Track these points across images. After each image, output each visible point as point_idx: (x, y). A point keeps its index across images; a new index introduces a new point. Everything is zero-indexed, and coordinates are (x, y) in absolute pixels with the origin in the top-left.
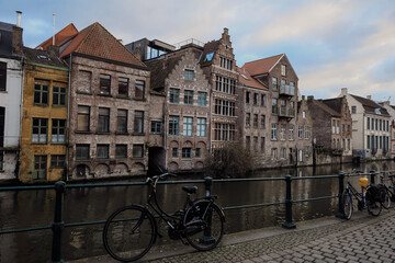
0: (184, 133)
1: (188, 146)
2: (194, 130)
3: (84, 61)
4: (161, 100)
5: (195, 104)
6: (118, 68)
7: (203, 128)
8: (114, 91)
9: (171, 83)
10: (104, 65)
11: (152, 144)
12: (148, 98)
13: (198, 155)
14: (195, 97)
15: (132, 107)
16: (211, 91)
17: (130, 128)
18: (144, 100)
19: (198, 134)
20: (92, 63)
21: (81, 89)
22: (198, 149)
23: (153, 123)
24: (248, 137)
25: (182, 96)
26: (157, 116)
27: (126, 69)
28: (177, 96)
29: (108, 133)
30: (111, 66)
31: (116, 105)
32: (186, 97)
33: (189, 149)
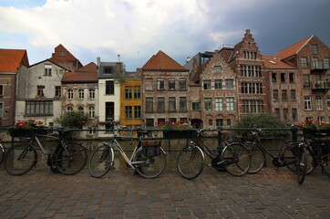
0: (217, 109)
1: (221, 117)
2: (224, 106)
3: (148, 73)
4: (198, 89)
5: (224, 88)
6: (168, 73)
7: (232, 104)
8: (166, 87)
9: (204, 77)
10: (159, 73)
11: (193, 118)
12: (189, 89)
13: (229, 124)
14: (224, 84)
15: (178, 95)
16: (236, 77)
17: (178, 108)
18: (186, 90)
19: (228, 109)
20: (152, 73)
21: (147, 88)
22: (229, 120)
23: (194, 104)
24: (277, 109)
25: (213, 84)
26: (195, 99)
27: (173, 73)
28: (210, 85)
29: (164, 112)
30: (163, 73)
31: (167, 95)
32: (216, 85)
33: (222, 120)
